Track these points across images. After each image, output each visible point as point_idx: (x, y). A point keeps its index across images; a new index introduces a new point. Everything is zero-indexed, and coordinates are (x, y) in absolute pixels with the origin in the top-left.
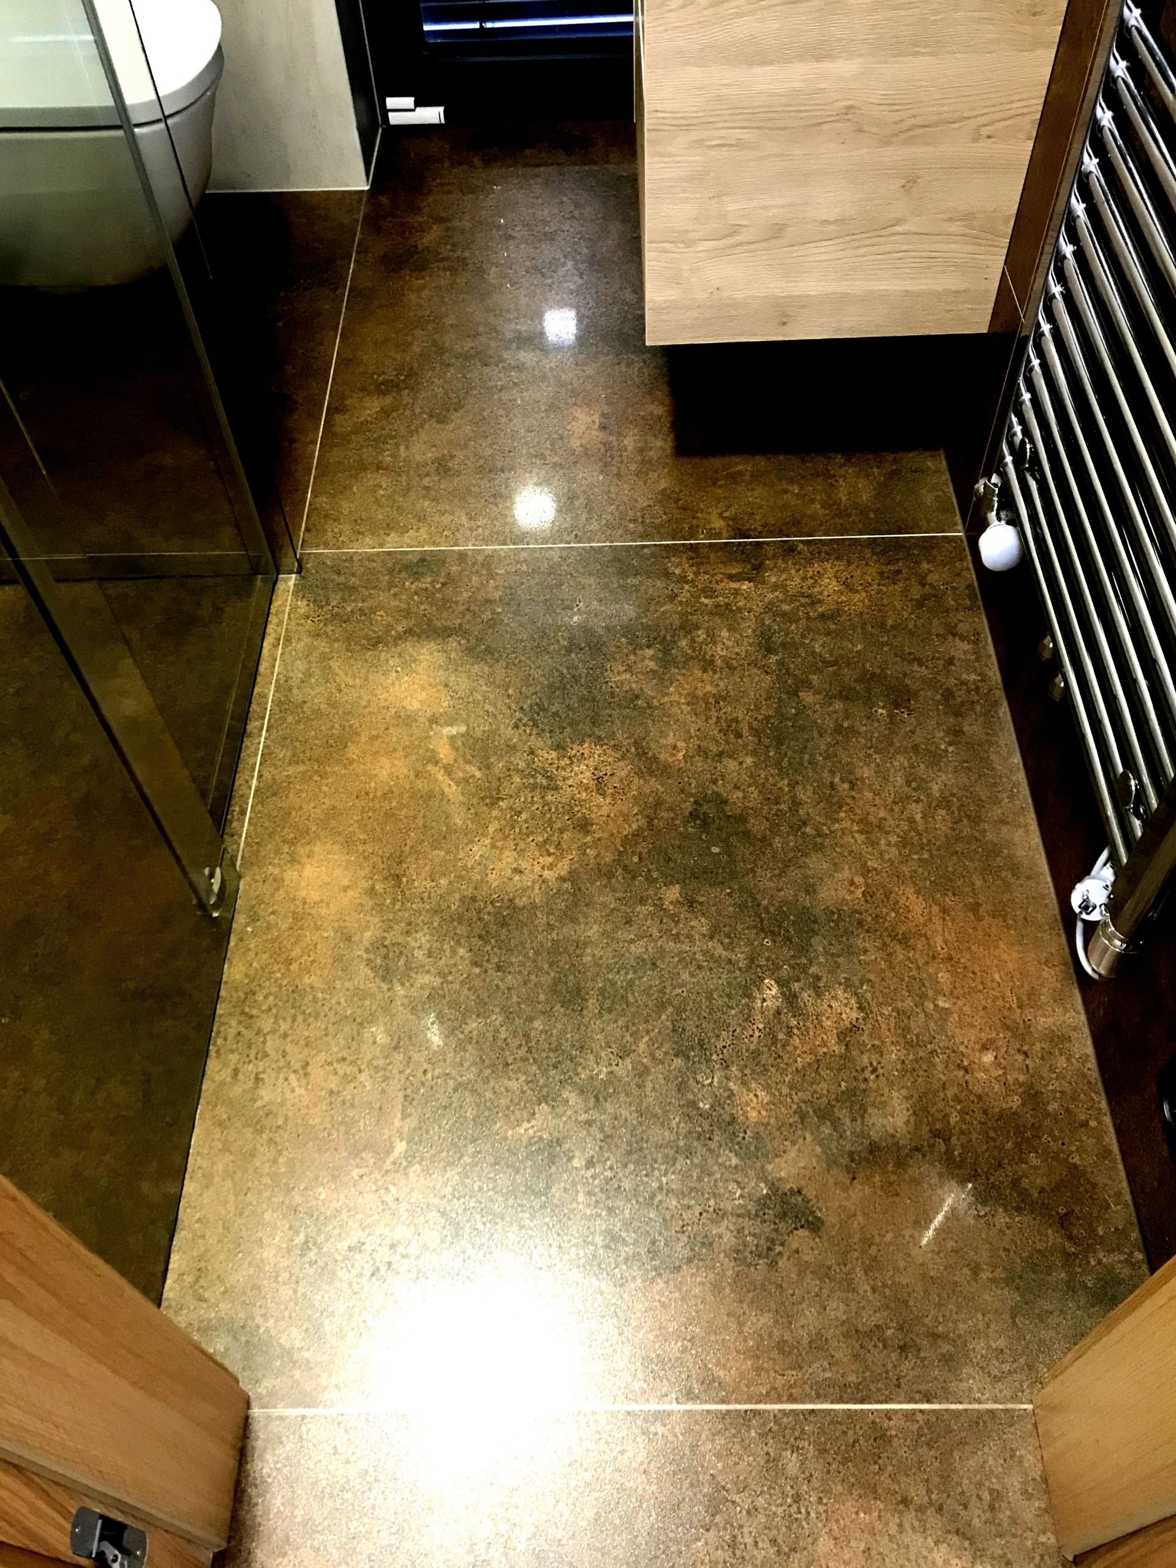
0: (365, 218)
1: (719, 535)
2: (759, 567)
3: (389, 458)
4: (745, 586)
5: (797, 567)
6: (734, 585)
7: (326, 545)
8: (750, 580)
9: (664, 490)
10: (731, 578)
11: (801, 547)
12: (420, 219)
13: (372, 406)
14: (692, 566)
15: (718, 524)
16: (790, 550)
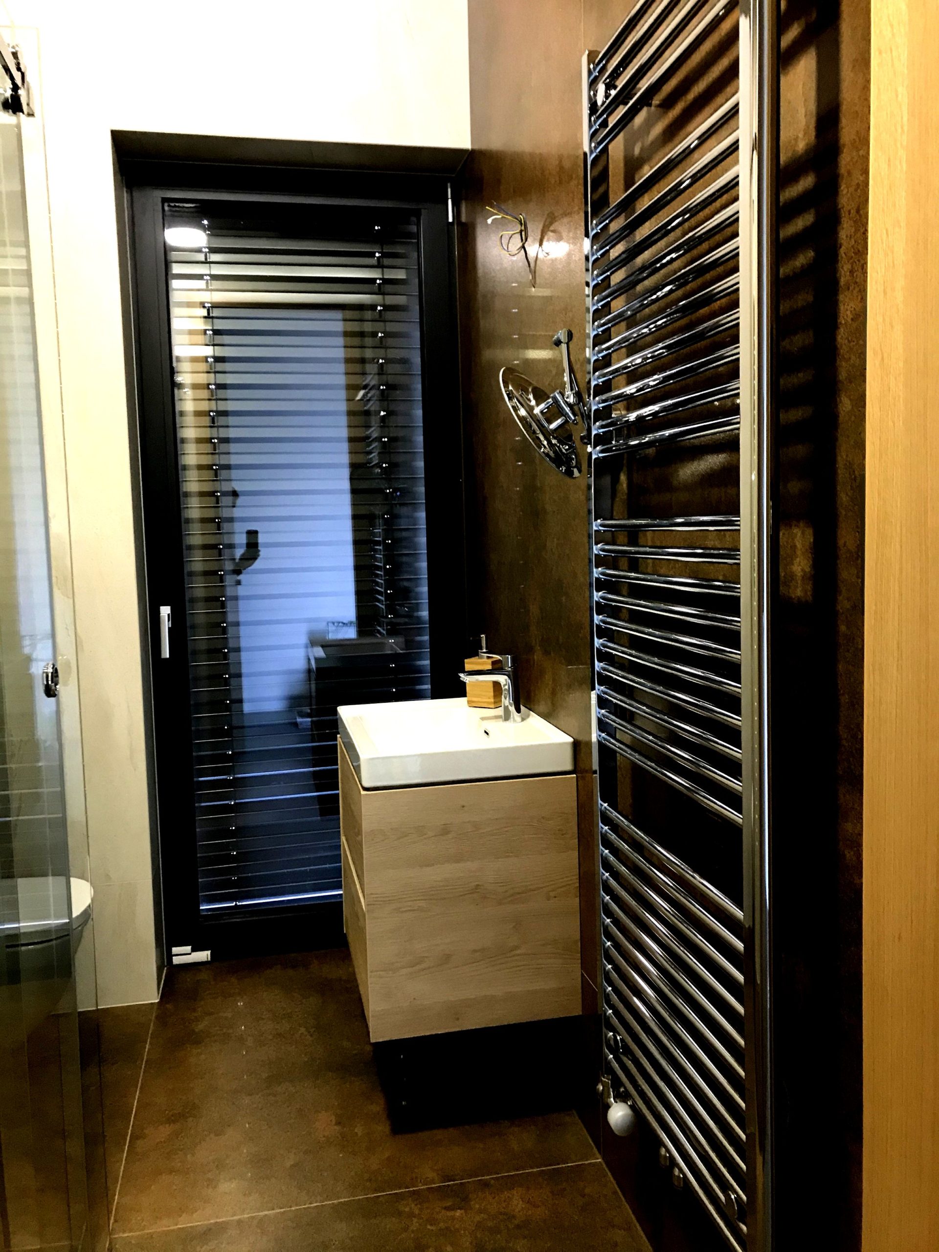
0: (156, 1017)
1: (433, 1182)
2: (466, 1199)
3: (179, 1164)
4: (458, 1213)
5: (493, 1196)
6: (450, 1214)
7: (131, 1231)
8: (460, 1209)
9: (389, 1157)
10: (447, 1209)
11: (492, 1182)
12: (196, 1014)
13: (165, 1131)
14: (416, 1205)
15: (431, 1175)
16: (486, 1185)
